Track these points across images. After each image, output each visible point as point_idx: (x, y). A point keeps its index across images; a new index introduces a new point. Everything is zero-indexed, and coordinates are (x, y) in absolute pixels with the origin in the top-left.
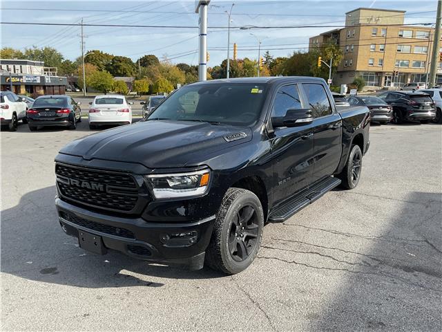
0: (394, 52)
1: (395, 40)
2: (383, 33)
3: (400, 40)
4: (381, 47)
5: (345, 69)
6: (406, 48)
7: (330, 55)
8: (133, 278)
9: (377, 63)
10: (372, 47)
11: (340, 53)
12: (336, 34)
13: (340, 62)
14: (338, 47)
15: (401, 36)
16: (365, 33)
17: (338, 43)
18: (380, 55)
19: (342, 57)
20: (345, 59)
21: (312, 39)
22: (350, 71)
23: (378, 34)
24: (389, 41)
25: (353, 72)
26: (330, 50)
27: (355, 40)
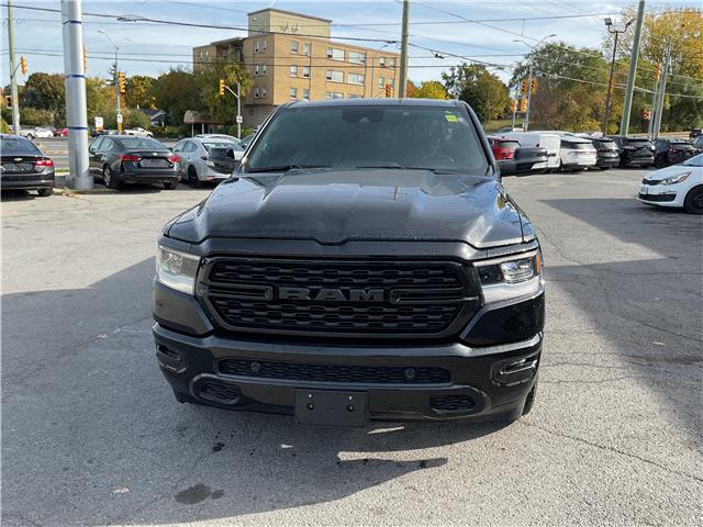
0: (323, 80)
1: (323, 62)
2: (306, 50)
3: (329, 63)
4: (306, 71)
5: (257, 102)
6: (337, 76)
7: (232, 77)
8: (380, 462)
9: (301, 95)
10: (293, 69)
11: (247, 76)
12: (237, 44)
13: (249, 90)
14: (242, 66)
15: (330, 56)
16: (282, 47)
17: (242, 60)
18: (304, 83)
19: (252, 82)
20: (255, 87)
21: (197, 50)
22: (264, 105)
23: (300, 52)
24: (314, 63)
25: (271, 106)
26: (232, 69)
27: (268, 56)
